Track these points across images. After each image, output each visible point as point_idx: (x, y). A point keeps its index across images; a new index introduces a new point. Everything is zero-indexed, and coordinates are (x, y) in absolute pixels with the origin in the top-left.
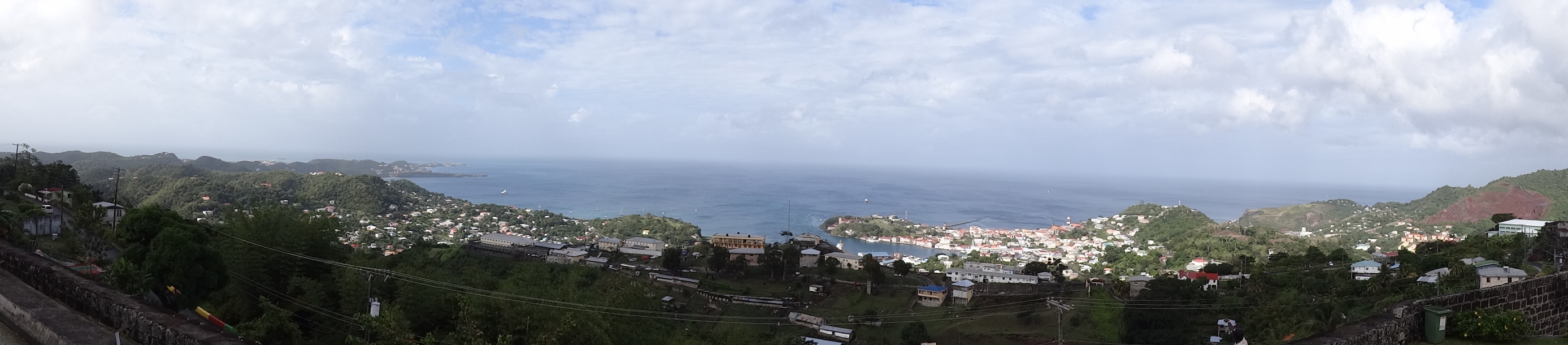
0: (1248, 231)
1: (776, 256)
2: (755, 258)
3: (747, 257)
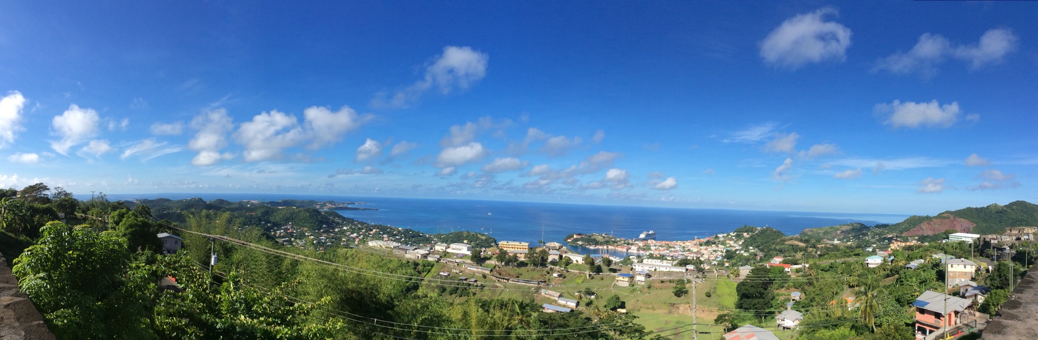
0: (805, 240)
1: (535, 255)
2: (523, 255)
3: (518, 255)
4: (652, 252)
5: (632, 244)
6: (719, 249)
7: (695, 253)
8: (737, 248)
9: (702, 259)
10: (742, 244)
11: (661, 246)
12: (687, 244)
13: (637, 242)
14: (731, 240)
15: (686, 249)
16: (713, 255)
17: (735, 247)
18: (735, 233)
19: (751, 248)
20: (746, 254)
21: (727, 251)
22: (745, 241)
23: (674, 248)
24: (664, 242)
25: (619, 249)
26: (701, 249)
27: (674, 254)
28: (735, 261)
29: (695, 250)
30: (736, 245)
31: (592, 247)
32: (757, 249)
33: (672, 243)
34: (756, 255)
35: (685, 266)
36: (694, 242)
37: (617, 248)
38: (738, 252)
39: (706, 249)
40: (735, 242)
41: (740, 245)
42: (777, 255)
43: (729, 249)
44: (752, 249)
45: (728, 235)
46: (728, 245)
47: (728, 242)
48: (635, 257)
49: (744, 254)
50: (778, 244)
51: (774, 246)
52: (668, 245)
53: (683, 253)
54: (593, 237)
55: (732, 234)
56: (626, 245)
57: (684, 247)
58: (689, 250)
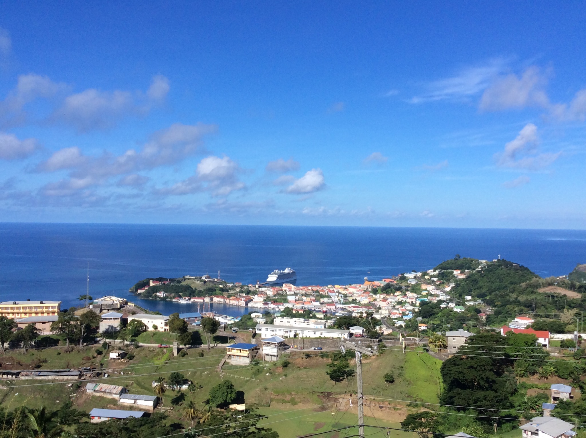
1: (72, 323)
2: (48, 326)
3: (38, 326)
4: (290, 306)
5: (255, 293)
6: (408, 300)
7: (365, 306)
8: (441, 298)
9: (377, 316)
10: (451, 291)
11: (306, 295)
12: (351, 290)
13: (263, 289)
14: (429, 284)
15: (350, 299)
16: (397, 309)
17: (438, 296)
18: (438, 271)
19: (469, 298)
20: (458, 309)
21: (423, 304)
22: (457, 285)
23: (329, 297)
24: (310, 288)
25: (232, 302)
26: (375, 300)
27: (329, 307)
28: (439, 322)
29: (365, 300)
30: (439, 292)
31: (183, 301)
32: (479, 301)
33: (324, 290)
34: (478, 311)
35: (348, 329)
36: (363, 287)
37: (228, 301)
38: (443, 306)
39: (385, 300)
40: (438, 287)
41: (447, 293)
42: (521, 313)
43: (425, 299)
44: (470, 301)
45: (424, 274)
46: (424, 293)
47: (424, 287)
48: (261, 315)
49: (455, 310)
50: (522, 292)
51: (514, 295)
52: (317, 292)
53: (344, 306)
54: (184, 283)
55: (431, 272)
56: (244, 295)
57: (346, 296)
58: (354, 301)
